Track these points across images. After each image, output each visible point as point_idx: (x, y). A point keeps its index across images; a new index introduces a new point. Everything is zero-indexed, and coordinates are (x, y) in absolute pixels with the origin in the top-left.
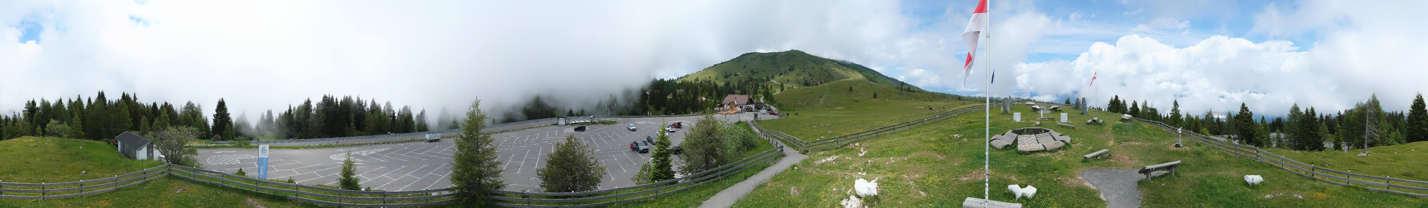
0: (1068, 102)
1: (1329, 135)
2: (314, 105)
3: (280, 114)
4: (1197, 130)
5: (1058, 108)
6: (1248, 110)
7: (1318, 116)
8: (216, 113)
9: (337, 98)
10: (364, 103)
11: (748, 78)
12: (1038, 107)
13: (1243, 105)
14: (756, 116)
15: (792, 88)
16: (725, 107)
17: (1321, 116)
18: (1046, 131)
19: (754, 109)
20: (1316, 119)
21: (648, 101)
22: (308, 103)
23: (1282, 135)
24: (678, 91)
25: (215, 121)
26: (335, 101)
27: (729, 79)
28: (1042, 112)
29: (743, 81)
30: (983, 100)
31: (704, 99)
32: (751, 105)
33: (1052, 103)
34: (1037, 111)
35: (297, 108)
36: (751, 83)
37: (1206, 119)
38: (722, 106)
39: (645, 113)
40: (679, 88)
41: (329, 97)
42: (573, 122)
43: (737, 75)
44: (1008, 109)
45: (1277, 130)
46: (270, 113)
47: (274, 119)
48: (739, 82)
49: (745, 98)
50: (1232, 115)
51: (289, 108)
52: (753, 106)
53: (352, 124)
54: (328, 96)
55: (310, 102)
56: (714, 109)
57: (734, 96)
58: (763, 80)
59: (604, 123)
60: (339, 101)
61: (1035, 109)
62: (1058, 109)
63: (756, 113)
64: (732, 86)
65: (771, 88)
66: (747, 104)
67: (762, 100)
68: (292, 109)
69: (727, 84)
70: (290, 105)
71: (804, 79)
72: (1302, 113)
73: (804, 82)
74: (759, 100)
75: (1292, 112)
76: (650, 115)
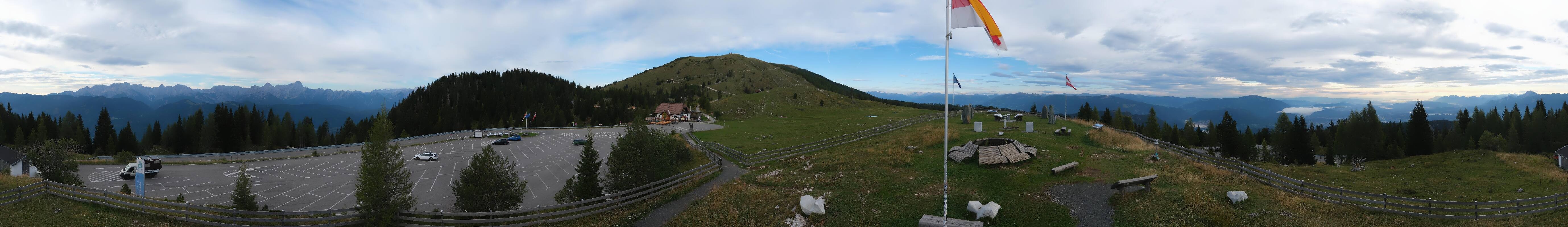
0: (1033, 110)
1: (1321, 147)
2: (206, 116)
3: (168, 126)
4: (1175, 141)
5: (1022, 116)
6: (1232, 119)
7: (1308, 126)
8: (97, 125)
9: (231, 109)
10: (261, 114)
11: (683, 84)
12: (1001, 116)
13: (1226, 113)
14: (691, 126)
15: (731, 95)
16: (657, 116)
17: (1312, 126)
18: (1009, 142)
19: (689, 119)
20: (1307, 130)
21: (572, 111)
22: (200, 114)
23: (1269, 147)
24: (606, 100)
25: (97, 134)
26: (229, 112)
27: (660, 86)
28: (1005, 121)
29: (677, 88)
30: (941, 108)
31: (634, 108)
32: (686, 115)
33: (1017, 112)
34: (999, 121)
35: (187, 119)
36: (685, 90)
37: (1185, 128)
38: (654, 115)
39: (569, 124)
40: (607, 96)
41: (223, 108)
42: (491, 135)
43: (671, 81)
44: (969, 118)
45: (1264, 140)
46: (157, 125)
47: (162, 131)
48: (672, 88)
49: (680, 107)
50: (1214, 125)
51: (178, 119)
52: (689, 116)
53: (248, 137)
54: (221, 106)
55: (202, 113)
56: (645, 120)
57: (668, 105)
58: (699, 86)
59: (525, 135)
60: (233, 112)
61: (997, 117)
62: (1023, 118)
63: (691, 123)
64: (665, 93)
65: (708, 96)
66: (681, 114)
67: (698, 110)
68: (182, 120)
69: (660, 92)
70: (180, 117)
71: (744, 86)
72: (1291, 123)
73: (744, 88)
74: (695, 109)
75: (1279, 121)
76: (575, 126)
